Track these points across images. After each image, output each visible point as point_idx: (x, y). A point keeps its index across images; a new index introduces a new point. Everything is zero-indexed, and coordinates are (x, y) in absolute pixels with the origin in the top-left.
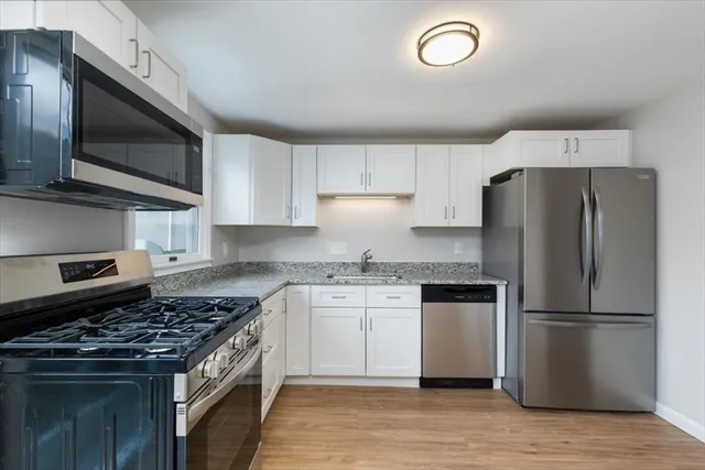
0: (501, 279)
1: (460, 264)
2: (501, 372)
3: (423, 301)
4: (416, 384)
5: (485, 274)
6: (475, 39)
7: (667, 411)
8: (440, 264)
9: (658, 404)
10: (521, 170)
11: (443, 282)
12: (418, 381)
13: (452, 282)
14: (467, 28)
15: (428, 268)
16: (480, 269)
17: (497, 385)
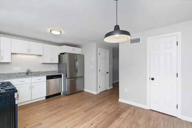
0: (63, 73)
1: (53, 71)
2: (63, 91)
3: (47, 79)
4: (45, 98)
5: (59, 73)
6: (61, 33)
7: (85, 90)
8: (49, 71)
9: (84, 89)
10: (66, 53)
11: (51, 75)
12: (45, 97)
13: (53, 75)
14: (60, 31)
15: (46, 72)
16: (58, 72)
17: (62, 94)
